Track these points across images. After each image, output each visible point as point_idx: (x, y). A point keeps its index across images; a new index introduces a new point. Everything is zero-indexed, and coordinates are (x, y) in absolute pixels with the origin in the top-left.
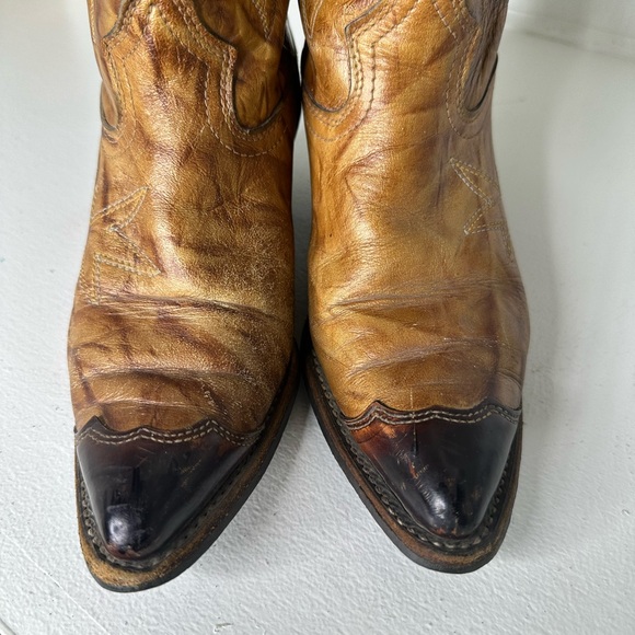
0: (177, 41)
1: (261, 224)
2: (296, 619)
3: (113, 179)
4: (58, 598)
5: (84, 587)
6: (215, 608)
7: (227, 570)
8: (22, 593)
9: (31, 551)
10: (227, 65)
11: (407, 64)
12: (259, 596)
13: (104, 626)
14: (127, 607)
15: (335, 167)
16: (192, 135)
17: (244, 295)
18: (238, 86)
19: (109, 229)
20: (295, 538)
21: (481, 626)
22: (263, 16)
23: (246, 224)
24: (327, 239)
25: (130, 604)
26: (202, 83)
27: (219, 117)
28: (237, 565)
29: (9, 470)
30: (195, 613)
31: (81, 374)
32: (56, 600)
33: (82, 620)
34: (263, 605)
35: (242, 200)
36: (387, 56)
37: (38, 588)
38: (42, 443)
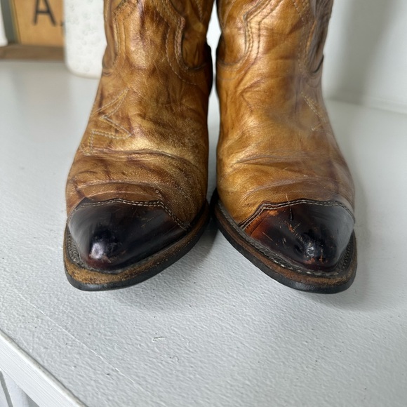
0: (155, 8)
1: (191, 119)
2: (211, 336)
3: (106, 94)
4: (42, 319)
5: (61, 315)
6: (154, 329)
7: (162, 309)
8: (17, 316)
9: (26, 295)
10: (179, 28)
11: (277, 33)
12: (185, 323)
13: (73, 335)
14: (91, 326)
15: (236, 92)
16: (157, 61)
17: (180, 151)
18: (184, 42)
19: (102, 118)
20: (209, 295)
21: (342, 344)
22: (200, 9)
23: (183, 116)
24: (230, 130)
25: (93, 325)
26: (166, 34)
27: (173, 55)
28: (169, 307)
29: (16, 257)
30: (139, 331)
31: (76, 187)
32: (40, 320)
33: (58, 331)
34: (187, 328)
35: (181, 104)
36: (267, 29)
37: (28, 314)
38: (39, 246)
